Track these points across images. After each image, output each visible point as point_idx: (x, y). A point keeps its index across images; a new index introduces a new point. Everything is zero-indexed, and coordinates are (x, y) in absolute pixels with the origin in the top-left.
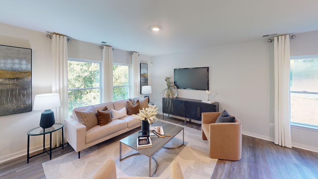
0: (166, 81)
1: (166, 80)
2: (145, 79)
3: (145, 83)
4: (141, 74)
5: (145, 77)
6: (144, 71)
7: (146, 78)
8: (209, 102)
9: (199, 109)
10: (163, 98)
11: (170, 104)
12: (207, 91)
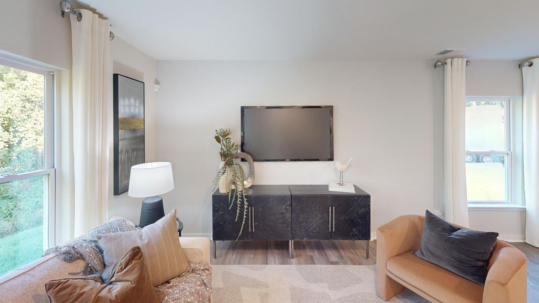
0: (219, 142)
1: (218, 139)
2: (136, 138)
3: (133, 150)
4: (120, 116)
5: (134, 130)
6: (130, 106)
7: (139, 134)
8: (349, 190)
9: (332, 211)
10: (214, 197)
11: (245, 210)
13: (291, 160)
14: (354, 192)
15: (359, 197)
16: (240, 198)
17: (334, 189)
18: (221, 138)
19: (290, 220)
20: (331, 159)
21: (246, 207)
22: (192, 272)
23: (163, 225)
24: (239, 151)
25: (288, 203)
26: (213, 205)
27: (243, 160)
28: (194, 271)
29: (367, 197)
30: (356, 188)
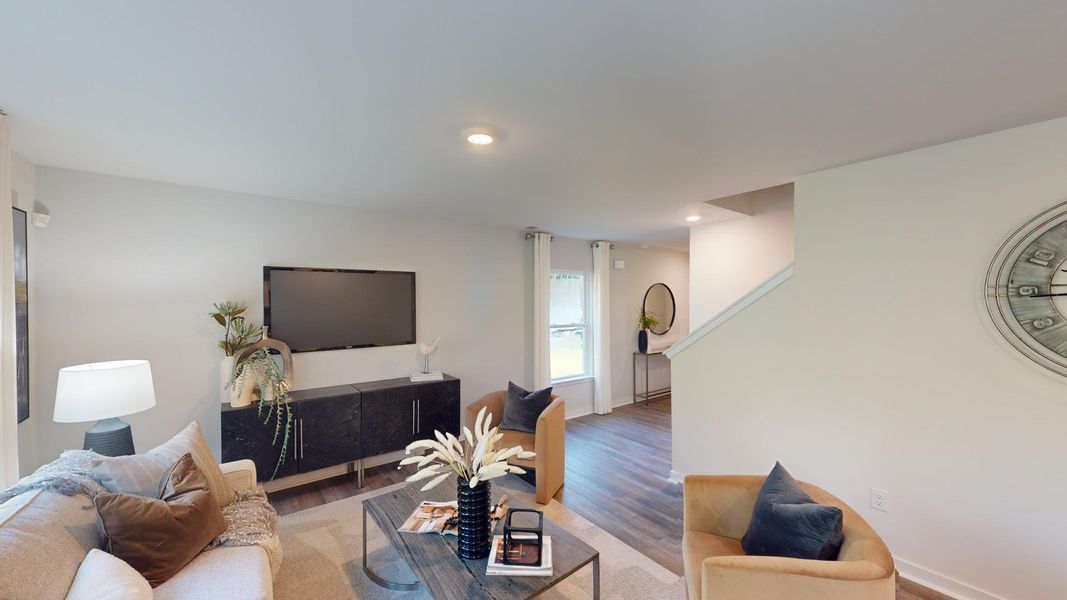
0: (223, 324)
1: (220, 319)
8: (436, 377)
9: (416, 407)
10: (224, 414)
11: (288, 426)
12: (422, 346)
13: (355, 347)
14: (442, 379)
15: (448, 382)
16: (281, 406)
17: (418, 378)
18: (227, 319)
19: (358, 430)
20: (413, 341)
21: (289, 420)
22: (242, 500)
23: (191, 441)
24: (265, 337)
25: (357, 405)
26: (222, 428)
27: (273, 352)
28: (245, 498)
29: (457, 382)
30: (444, 375)
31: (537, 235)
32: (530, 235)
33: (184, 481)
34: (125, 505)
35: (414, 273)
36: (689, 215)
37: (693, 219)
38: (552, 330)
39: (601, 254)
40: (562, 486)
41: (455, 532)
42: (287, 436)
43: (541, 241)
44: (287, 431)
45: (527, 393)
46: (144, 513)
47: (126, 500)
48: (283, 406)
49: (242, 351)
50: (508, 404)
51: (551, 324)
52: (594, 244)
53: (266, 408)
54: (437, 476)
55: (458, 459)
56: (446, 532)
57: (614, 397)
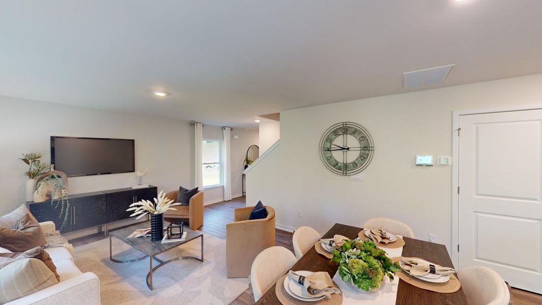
0: (28, 163)
1: (26, 161)
8: (145, 186)
9: (135, 199)
11: (67, 209)
12: (138, 173)
13: (102, 174)
15: (151, 188)
17: (136, 187)
18: (30, 161)
19: (105, 210)
20: (133, 170)
21: (68, 207)
24: (52, 170)
25: (104, 199)
28: (51, 235)
29: (156, 188)
30: (149, 186)
31: (196, 124)
32: (193, 124)
33: (27, 224)
34: (4, 231)
35: (134, 140)
36: (256, 120)
37: (257, 121)
38: (203, 165)
39: (227, 132)
40: (202, 226)
41: (150, 235)
42: (67, 214)
43: (198, 126)
44: (67, 212)
45: (187, 190)
46: (13, 234)
47: (4, 229)
48: (65, 200)
49: (38, 177)
50: (179, 196)
51: (203, 162)
52: (224, 128)
53: (56, 202)
54: (142, 213)
55: (151, 208)
56: (147, 235)
57: (233, 194)
